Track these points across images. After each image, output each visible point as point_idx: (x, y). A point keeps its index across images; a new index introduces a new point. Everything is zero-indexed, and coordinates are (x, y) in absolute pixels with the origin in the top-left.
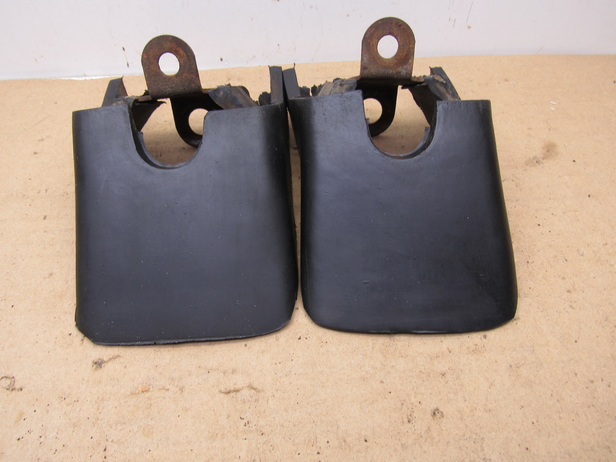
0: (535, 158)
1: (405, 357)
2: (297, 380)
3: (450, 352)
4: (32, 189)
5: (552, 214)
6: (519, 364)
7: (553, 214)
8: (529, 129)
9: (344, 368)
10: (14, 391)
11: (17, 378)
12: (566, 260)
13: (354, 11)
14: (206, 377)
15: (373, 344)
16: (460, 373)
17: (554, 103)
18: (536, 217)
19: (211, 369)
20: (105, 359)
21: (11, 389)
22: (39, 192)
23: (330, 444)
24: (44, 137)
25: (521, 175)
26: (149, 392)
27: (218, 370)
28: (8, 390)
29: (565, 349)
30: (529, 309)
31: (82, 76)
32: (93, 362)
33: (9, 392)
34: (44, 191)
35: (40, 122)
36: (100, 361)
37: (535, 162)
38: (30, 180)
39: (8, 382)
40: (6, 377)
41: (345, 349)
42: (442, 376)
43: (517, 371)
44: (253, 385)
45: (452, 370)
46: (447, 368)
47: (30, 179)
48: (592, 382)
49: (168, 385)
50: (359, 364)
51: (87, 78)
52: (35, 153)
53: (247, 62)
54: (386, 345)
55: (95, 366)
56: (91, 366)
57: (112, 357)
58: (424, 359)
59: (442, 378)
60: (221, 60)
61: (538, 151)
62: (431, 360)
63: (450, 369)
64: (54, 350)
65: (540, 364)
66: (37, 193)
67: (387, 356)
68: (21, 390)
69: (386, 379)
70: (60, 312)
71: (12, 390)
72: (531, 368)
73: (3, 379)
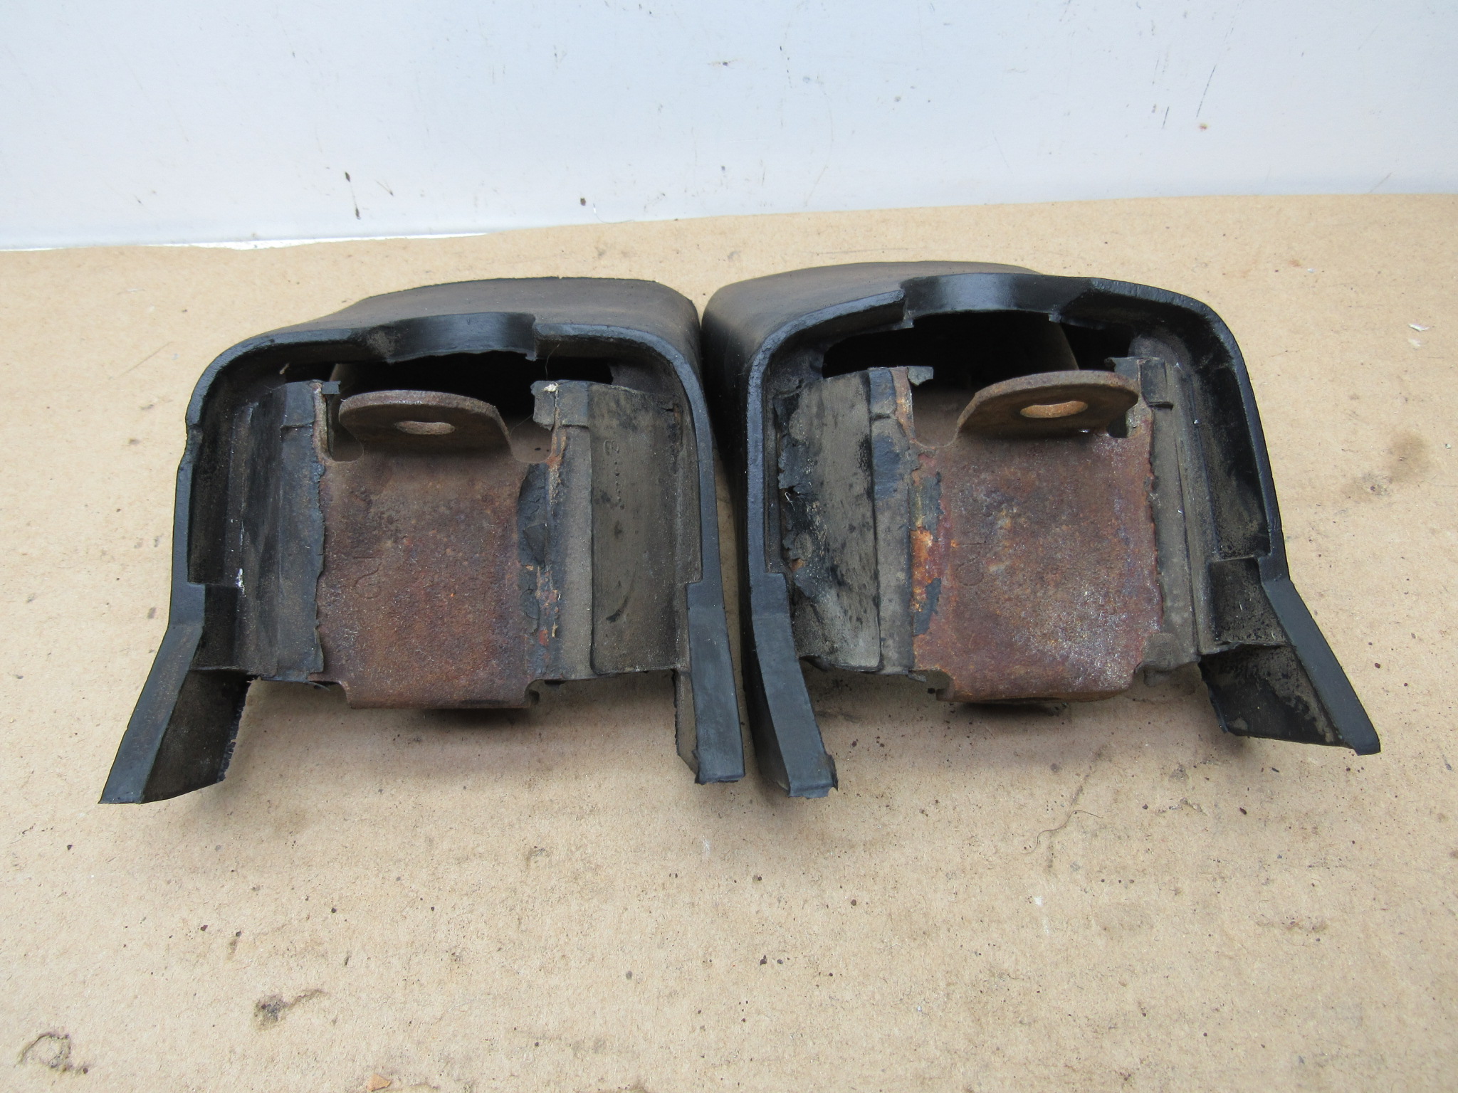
0: (1368, 477)
1: (1030, 1024)
2: (754, 1076)
3: (1145, 1015)
4: (124, 538)
5: (1411, 637)
6: (1323, 1054)
7: (1414, 636)
8: (1354, 397)
9: (873, 1047)
10: (67, 1073)
11: (75, 1040)
12: (1449, 767)
13: (912, 87)
14: (531, 1056)
15: (949, 984)
16: (1170, 1074)
17: (1416, 328)
18: (1370, 644)
19: (544, 1035)
20: (285, 999)
21: (61, 1067)
22: (139, 545)
24: (156, 400)
25: (1332, 524)
26: (393, 1090)
27: (560, 1039)
28: (54, 1069)
29: (1443, 1018)
30: (1351, 902)
31: (248, 240)
32: (257, 1006)
33: (56, 1075)
34: (152, 542)
35: (146, 359)
36: (273, 1003)
37: (1369, 490)
38: (120, 512)
39: (56, 1047)
40: (51, 1036)
41: (878, 997)
42: (1122, 1080)
43: (1318, 1074)
44: (647, 1084)
45: (1148, 1065)
46: (1138, 1060)
47: (119, 510)
49: (437, 1077)
50: (911, 1038)
51: (261, 245)
52: (133, 441)
53: (645, 207)
54: (982, 989)
55: (260, 1018)
56: (251, 1015)
57: (302, 994)
58: (1077, 1030)
59: (1123, 1085)
60: (583, 202)
61: (1375, 460)
62: (1095, 1034)
63: (1144, 1063)
64: (166, 968)
65: (1379, 1058)
66: (135, 547)
67: (983, 1020)
68: (86, 1071)
69: (980, 1084)
70: (181, 868)
71: (65, 1070)
72: (1355, 1069)
73: (43, 1039)
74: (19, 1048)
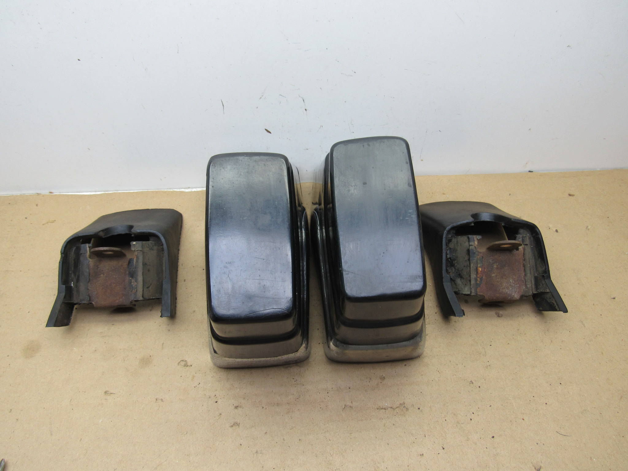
11: (188, 361)
23: (333, 389)
28: (184, 367)
40: (183, 361)
48: (457, 365)
68: (191, 366)
71: (187, 366)
74: (177, 363)
